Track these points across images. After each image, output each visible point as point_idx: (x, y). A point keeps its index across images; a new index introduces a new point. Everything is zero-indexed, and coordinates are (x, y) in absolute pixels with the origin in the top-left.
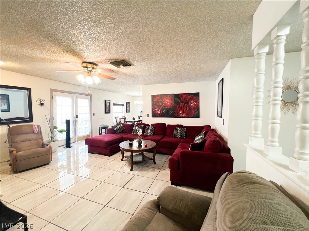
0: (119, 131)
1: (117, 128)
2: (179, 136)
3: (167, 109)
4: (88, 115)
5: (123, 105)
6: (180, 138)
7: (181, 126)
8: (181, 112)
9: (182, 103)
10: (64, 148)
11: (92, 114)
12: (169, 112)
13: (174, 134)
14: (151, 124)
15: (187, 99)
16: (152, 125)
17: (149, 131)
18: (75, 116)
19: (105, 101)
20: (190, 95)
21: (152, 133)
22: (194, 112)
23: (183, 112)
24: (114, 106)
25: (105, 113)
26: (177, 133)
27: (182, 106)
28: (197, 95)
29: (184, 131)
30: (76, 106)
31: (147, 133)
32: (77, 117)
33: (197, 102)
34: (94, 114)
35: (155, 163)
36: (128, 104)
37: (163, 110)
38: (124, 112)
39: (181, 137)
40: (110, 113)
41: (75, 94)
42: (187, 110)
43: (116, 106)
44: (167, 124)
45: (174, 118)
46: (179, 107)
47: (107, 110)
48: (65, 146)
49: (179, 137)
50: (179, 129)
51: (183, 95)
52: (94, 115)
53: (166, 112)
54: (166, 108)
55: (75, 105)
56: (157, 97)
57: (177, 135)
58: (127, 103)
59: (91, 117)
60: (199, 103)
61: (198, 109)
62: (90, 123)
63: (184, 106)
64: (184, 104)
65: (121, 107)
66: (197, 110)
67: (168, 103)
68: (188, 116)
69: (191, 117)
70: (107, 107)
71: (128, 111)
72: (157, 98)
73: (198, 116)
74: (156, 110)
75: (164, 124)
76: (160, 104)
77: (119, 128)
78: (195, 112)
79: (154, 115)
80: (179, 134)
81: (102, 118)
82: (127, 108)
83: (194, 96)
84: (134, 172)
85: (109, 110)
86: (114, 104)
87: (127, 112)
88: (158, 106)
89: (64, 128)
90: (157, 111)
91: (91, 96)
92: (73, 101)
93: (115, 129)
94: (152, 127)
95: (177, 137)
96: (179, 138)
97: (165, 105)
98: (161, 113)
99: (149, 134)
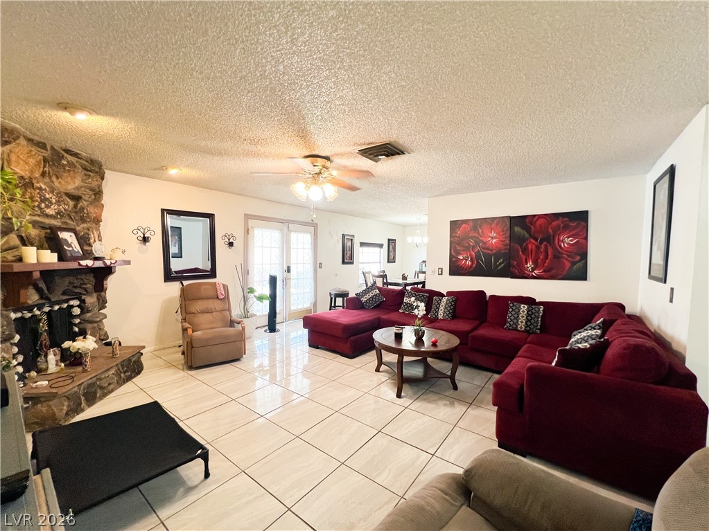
0: (372, 304)
1: (367, 297)
2: (521, 325)
3: (490, 256)
4: (309, 267)
5: (381, 246)
6: (526, 331)
7: (530, 301)
8: (530, 265)
9: (532, 241)
10: (265, 331)
11: (318, 266)
12: (495, 262)
13: (509, 320)
14: (448, 293)
15: (550, 230)
16: (450, 294)
17: (442, 308)
18: (285, 268)
19: (344, 236)
20: (557, 219)
21: (450, 313)
22: (568, 265)
23: (536, 263)
24: (361, 249)
25: (344, 262)
26: (517, 319)
27: (534, 247)
28: (579, 220)
29: (537, 314)
30: (288, 248)
31: (437, 312)
32: (289, 270)
33: (581, 237)
34: (320, 264)
35: (455, 388)
36: (391, 242)
37: (478, 257)
38: (382, 261)
39: (528, 329)
40: (352, 263)
41: (286, 224)
42: (547, 258)
43: (365, 249)
44: (488, 294)
45: (509, 279)
46: (525, 250)
47: (347, 258)
48: (267, 327)
49: (521, 328)
50: (524, 308)
51: (536, 217)
52: (320, 267)
53: (488, 262)
54: (488, 253)
55: (286, 245)
56: (464, 226)
57: (516, 324)
58: (389, 240)
59: (315, 271)
60: (586, 238)
61: (584, 256)
62: (313, 284)
63: (538, 248)
64: (541, 243)
65: (377, 249)
66: (578, 258)
67: (494, 241)
68: (549, 274)
69: (561, 277)
70: (348, 250)
71: (391, 259)
72: (464, 228)
73: (582, 275)
74: (462, 258)
75: (482, 293)
76: (471, 244)
77: (372, 297)
78: (574, 263)
79: (456, 270)
80: (522, 322)
81: (336, 275)
82: (391, 254)
83: (571, 221)
84: (404, 401)
85: (352, 257)
86: (362, 244)
87: (389, 262)
88: (467, 248)
89: (266, 291)
90: (462, 260)
91: (315, 226)
92: (283, 238)
93: (364, 299)
94: (448, 300)
95: (516, 329)
96: (522, 331)
97: (484, 246)
98: (474, 265)
99: (440, 317)
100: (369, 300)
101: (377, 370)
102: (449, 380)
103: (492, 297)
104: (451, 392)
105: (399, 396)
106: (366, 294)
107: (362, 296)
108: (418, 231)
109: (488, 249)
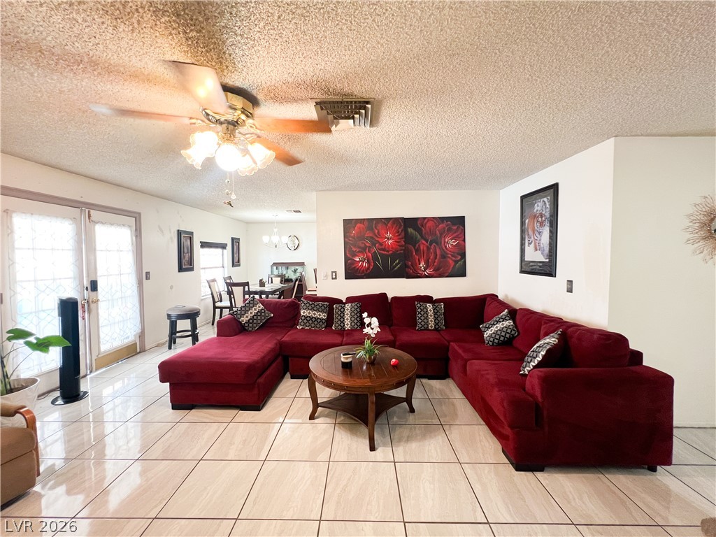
0: (257, 324)
1: (249, 315)
2: (431, 325)
3: (388, 256)
4: (130, 280)
5: (223, 246)
6: (436, 330)
7: (428, 299)
8: (422, 265)
9: (424, 242)
10: (53, 402)
11: (143, 277)
12: (392, 263)
13: (420, 321)
14: (348, 299)
15: (437, 232)
16: (350, 300)
18: (86, 283)
19: (179, 233)
20: (443, 222)
22: (452, 263)
23: (427, 263)
24: (201, 250)
25: (181, 269)
26: (427, 318)
27: (425, 249)
28: (457, 224)
30: (91, 248)
31: (343, 322)
32: (94, 286)
33: (461, 239)
34: (148, 273)
35: (412, 410)
36: (235, 241)
37: (375, 258)
38: (226, 265)
39: (437, 327)
40: (192, 269)
41: (84, 210)
42: (436, 258)
43: (206, 250)
44: (390, 296)
45: (404, 279)
46: (417, 251)
47: (185, 263)
49: (431, 327)
50: (430, 306)
51: (426, 220)
52: (148, 278)
53: (385, 264)
54: (384, 254)
55: (85, 246)
56: (358, 225)
57: (427, 323)
58: (233, 239)
59: (140, 284)
60: (464, 240)
61: (463, 255)
62: (137, 305)
63: (428, 248)
64: (431, 244)
65: (219, 251)
66: (460, 257)
67: (390, 242)
68: (439, 273)
69: (447, 274)
70: (186, 251)
71: (236, 262)
72: (359, 228)
73: (462, 273)
74: (358, 260)
75: (384, 296)
76: (367, 245)
77: (256, 315)
78: (456, 262)
79: (352, 272)
80: (431, 321)
81: (171, 287)
82: (235, 256)
83: (454, 225)
85: (191, 262)
86: (204, 245)
87: (233, 265)
88: (363, 250)
89: (52, 327)
90: (359, 262)
91: (137, 217)
92: (78, 234)
93: (244, 319)
94: (352, 307)
95: (427, 329)
96: (433, 330)
97: (380, 247)
98: (371, 267)
99: (348, 327)
100: (252, 318)
101: (312, 417)
102: (405, 403)
103: (395, 298)
104: (411, 417)
105: (372, 448)
106: (246, 312)
107: (242, 315)
108: (275, 230)
109: (384, 250)
